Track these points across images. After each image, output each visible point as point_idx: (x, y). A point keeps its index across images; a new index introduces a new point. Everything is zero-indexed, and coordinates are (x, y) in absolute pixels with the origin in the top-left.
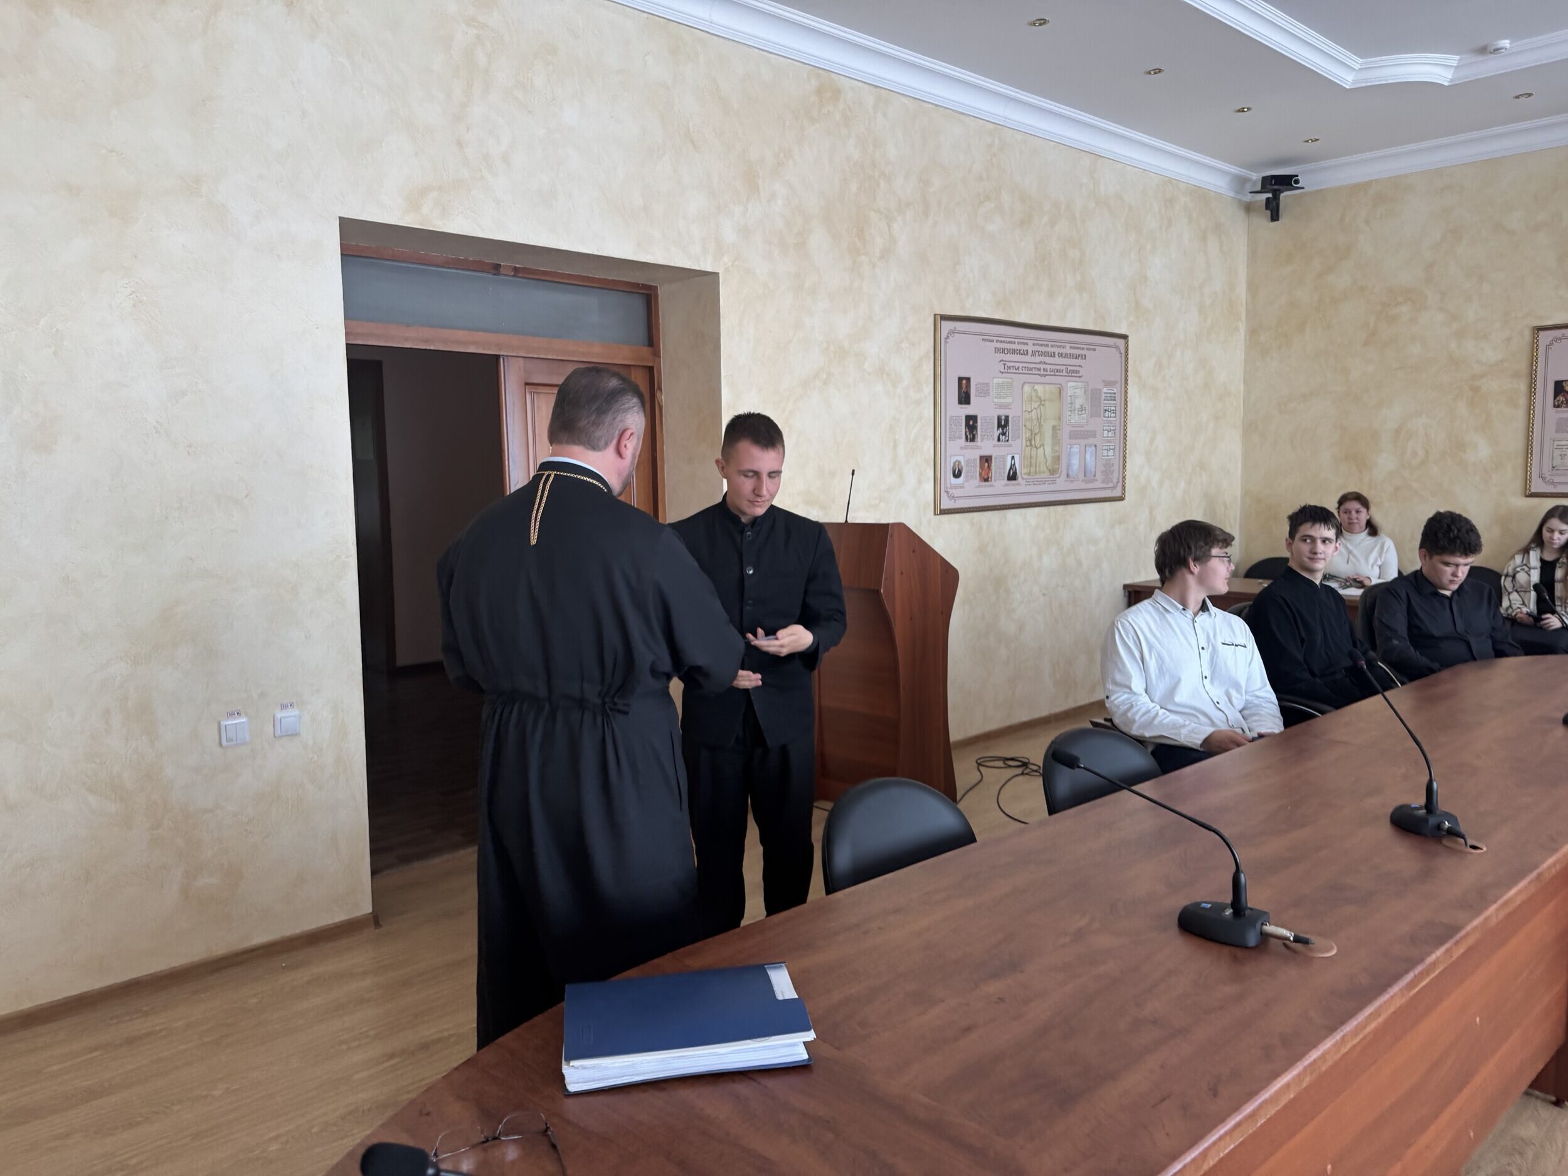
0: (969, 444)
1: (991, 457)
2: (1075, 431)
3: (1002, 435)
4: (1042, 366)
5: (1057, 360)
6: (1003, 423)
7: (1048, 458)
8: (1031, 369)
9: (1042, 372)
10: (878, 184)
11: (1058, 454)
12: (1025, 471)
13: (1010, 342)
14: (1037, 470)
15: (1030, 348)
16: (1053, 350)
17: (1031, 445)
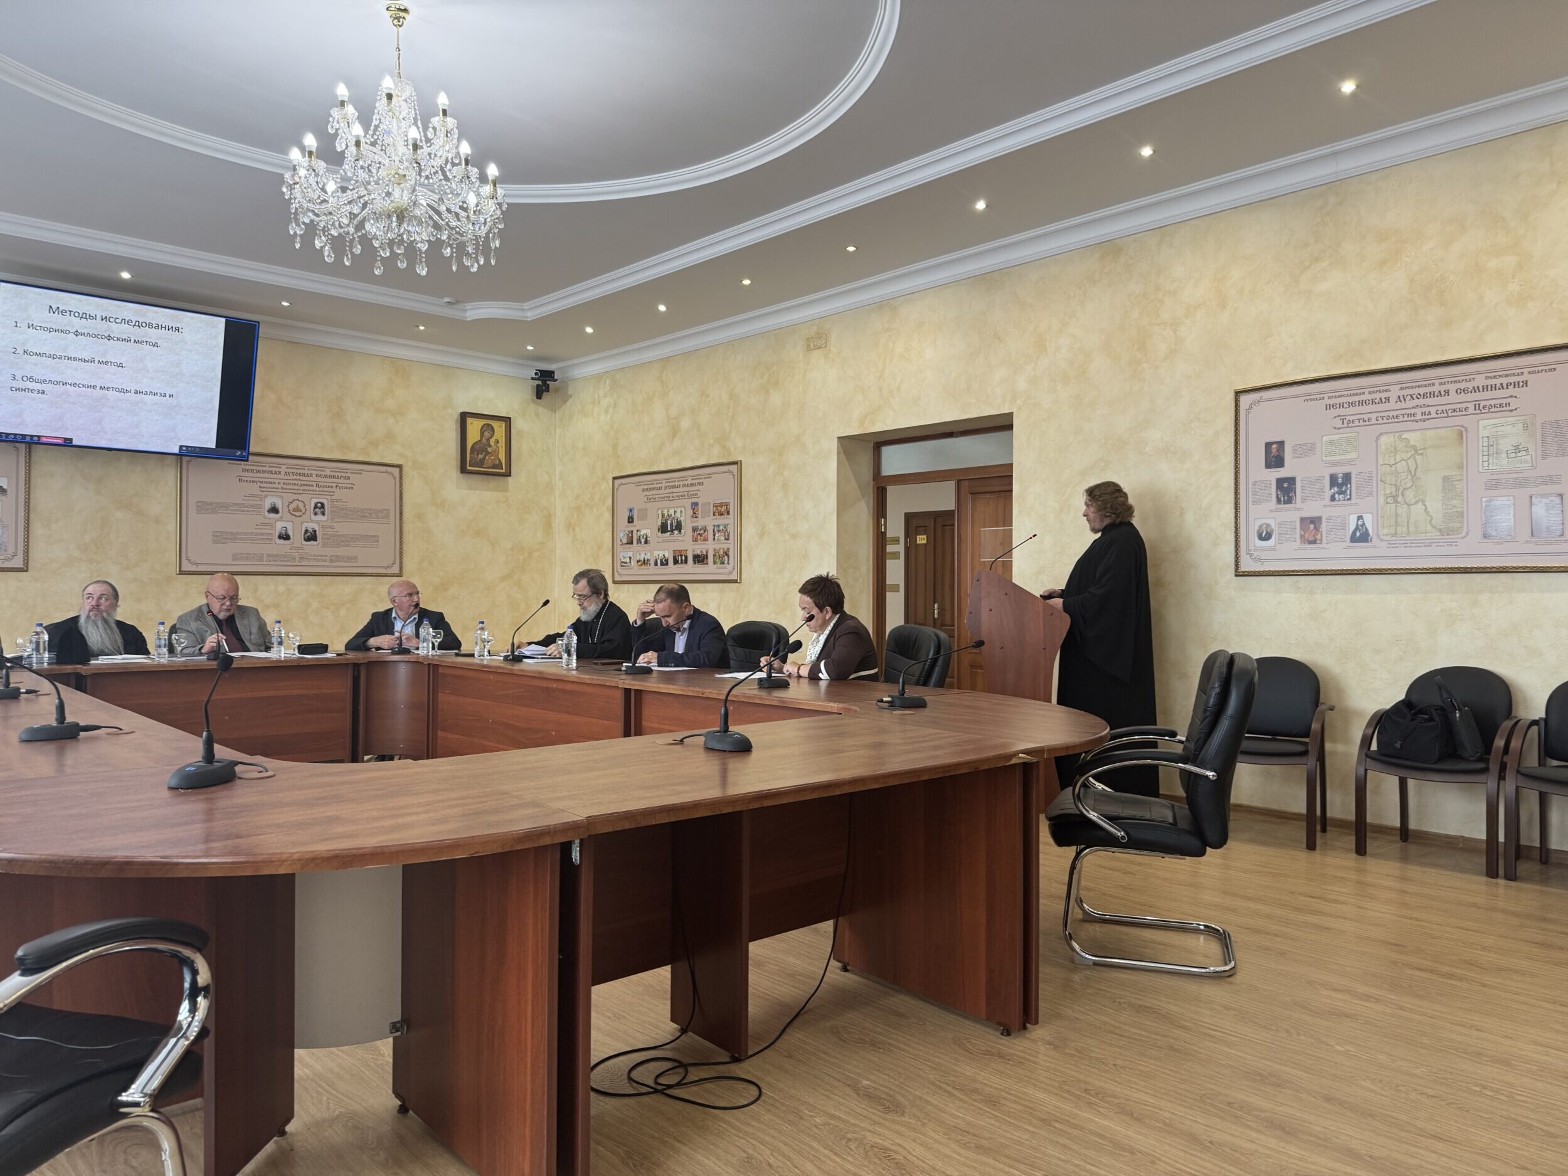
0: (1282, 506)
1: (1320, 519)
2: (1498, 480)
3: (1339, 494)
4: (1419, 411)
5: (1453, 397)
6: (1340, 480)
7: (1434, 515)
8: (1396, 417)
9: (1419, 417)
11: (1460, 510)
12: (1386, 531)
13: (1355, 395)
14: (1412, 529)
15: (1395, 392)
16: (1443, 388)
17: (1396, 502)
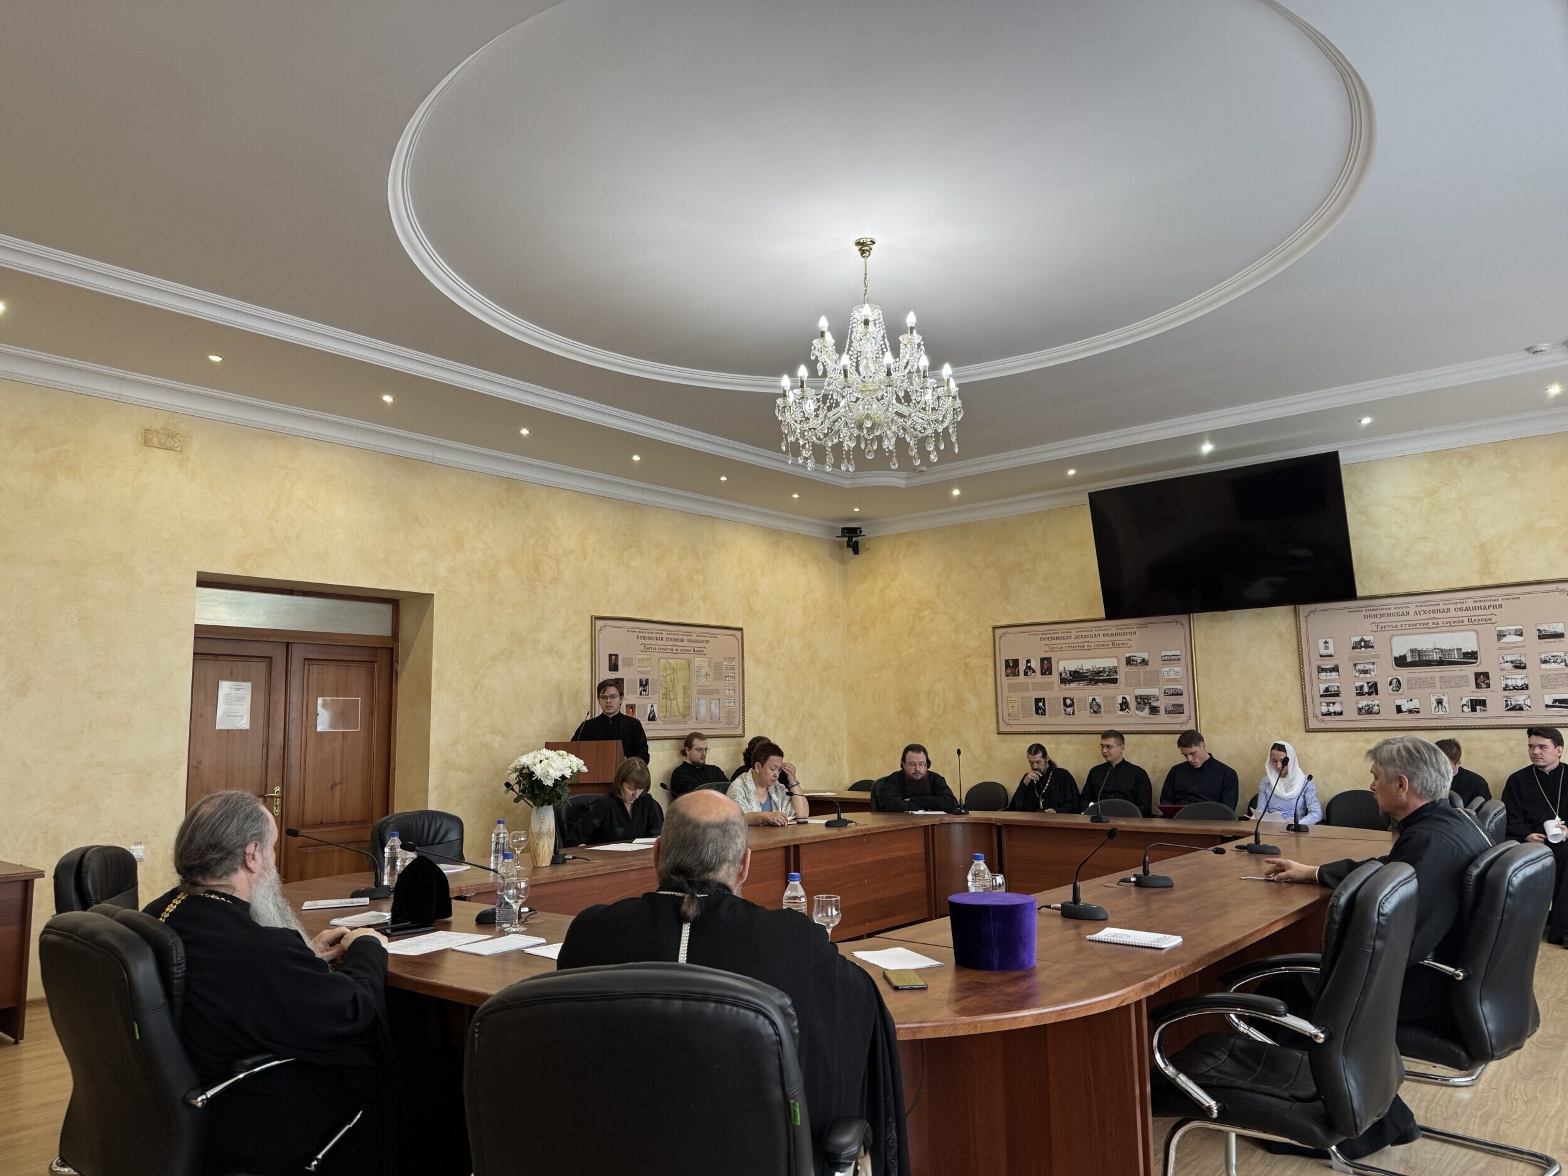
1: (635, 705)
2: (701, 690)
3: (642, 692)
4: (674, 648)
5: (686, 644)
6: (644, 683)
7: (680, 706)
8: (666, 650)
9: (674, 651)
10: (549, 540)
11: (688, 704)
12: (661, 715)
13: (649, 633)
14: (672, 714)
15: (665, 636)
16: (682, 637)
17: (666, 698)
